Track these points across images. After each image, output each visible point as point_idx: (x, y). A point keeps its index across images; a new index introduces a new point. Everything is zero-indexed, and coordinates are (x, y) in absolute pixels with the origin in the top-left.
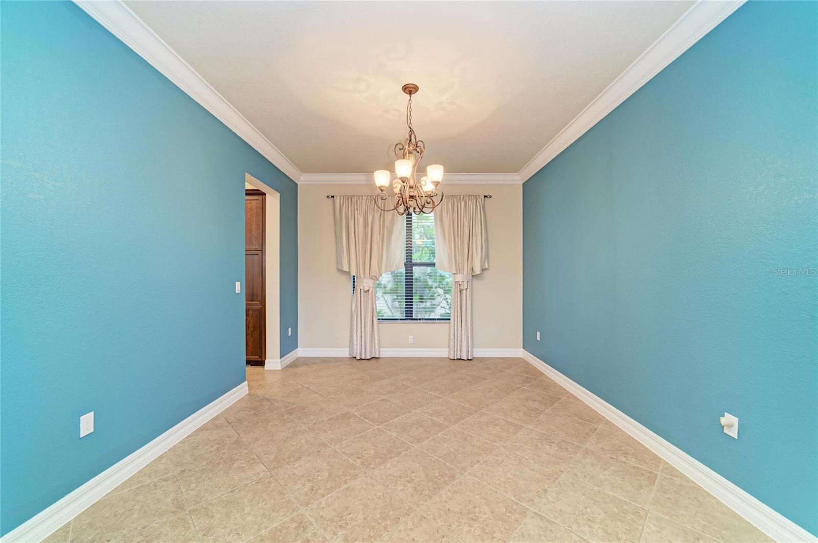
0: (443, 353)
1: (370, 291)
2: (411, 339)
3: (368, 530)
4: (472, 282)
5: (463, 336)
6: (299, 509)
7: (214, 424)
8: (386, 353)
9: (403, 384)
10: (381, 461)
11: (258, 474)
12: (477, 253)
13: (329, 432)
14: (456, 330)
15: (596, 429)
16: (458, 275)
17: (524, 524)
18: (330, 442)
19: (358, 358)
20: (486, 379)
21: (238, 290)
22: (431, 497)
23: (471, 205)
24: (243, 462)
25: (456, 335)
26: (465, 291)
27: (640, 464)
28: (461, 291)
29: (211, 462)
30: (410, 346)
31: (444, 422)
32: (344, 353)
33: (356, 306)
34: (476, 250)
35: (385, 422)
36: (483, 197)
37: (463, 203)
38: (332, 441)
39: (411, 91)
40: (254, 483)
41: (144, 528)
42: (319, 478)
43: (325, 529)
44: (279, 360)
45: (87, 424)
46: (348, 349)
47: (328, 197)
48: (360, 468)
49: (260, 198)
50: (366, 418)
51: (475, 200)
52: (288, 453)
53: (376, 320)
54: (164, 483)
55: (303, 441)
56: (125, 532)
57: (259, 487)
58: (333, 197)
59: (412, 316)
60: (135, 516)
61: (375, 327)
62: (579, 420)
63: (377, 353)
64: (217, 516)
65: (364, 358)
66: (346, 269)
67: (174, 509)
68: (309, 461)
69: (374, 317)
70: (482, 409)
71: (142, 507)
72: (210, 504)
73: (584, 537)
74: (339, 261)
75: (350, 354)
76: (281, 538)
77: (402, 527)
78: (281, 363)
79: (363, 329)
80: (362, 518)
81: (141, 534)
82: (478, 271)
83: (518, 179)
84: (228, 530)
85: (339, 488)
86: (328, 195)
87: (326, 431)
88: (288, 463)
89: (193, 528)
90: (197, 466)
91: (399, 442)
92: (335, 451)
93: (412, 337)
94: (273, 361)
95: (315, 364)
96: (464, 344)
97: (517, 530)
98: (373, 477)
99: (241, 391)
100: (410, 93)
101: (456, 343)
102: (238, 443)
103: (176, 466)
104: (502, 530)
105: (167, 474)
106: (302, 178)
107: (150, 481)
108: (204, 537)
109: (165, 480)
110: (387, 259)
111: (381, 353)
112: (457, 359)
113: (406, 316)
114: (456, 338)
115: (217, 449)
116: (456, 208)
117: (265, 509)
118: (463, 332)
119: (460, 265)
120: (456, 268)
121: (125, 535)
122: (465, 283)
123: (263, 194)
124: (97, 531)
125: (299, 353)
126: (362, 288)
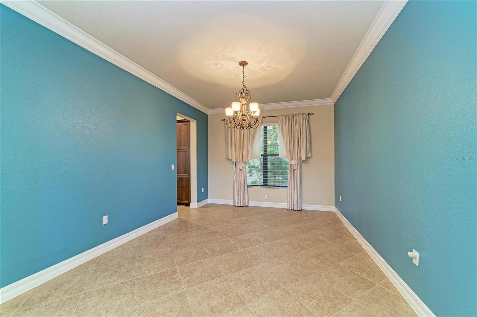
0: (284, 206)
1: (243, 170)
2: (266, 197)
3: (199, 279)
4: (301, 165)
5: (295, 197)
6: (176, 267)
7: (159, 229)
8: (252, 204)
9: (253, 220)
10: (221, 254)
11: (167, 251)
12: (303, 147)
13: (204, 238)
14: (291, 193)
15: (353, 256)
16: (292, 161)
17: (274, 292)
18: (202, 242)
19: (236, 205)
20: (302, 222)
21: (173, 168)
22: (235, 272)
23: (300, 119)
24: (163, 245)
25: (291, 196)
26: (296, 170)
27: (369, 278)
28: (294, 170)
29: (151, 243)
30: (266, 201)
31: (263, 240)
32: (230, 202)
33: (236, 177)
34: (303, 145)
35: (233, 237)
36: (307, 115)
37: (295, 119)
38: (203, 242)
39: (244, 65)
40: (163, 254)
41: (120, 262)
42: (190, 256)
43: (182, 276)
44: (197, 204)
45: (105, 220)
46: (232, 200)
47: (222, 120)
48: (210, 255)
49: (188, 123)
50: (224, 234)
51: (302, 117)
52: (182, 244)
53: (246, 186)
54: (132, 249)
55: (191, 240)
56: (113, 263)
57: (165, 256)
58: (224, 120)
59: (267, 184)
60: (118, 258)
61: (246, 189)
62: (346, 250)
63: (247, 203)
64: (145, 263)
65: (239, 206)
66: (230, 158)
67: (131, 258)
68: (189, 249)
69: (245, 184)
70: (289, 237)
71: (122, 256)
72: (144, 259)
73: (303, 304)
74: (227, 154)
75: (233, 203)
76: (164, 275)
77: (214, 281)
78: (197, 205)
79: (239, 190)
80: (200, 274)
81: (118, 264)
82: (304, 158)
83: (331, 102)
84: (147, 269)
85: (196, 261)
86: (222, 119)
87: (203, 238)
88: (180, 248)
89: (135, 266)
90: (146, 244)
91: (234, 247)
92: (203, 246)
93: (266, 196)
94: (194, 204)
95: (214, 207)
96: (296, 202)
97: (269, 294)
98: (213, 260)
99: (175, 216)
100: (243, 66)
101: (291, 200)
102: (164, 238)
103: (139, 243)
104: (260, 292)
105: (134, 245)
106: (209, 111)
107: (127, 247)
108: (138, 270)
109: (133, 247)
110: (251, 152)
111: (249, 204)
112: (292, 210)
113: (264, 184)
114: (291, 197)
115: (156, 239)
116: (291, 122)
117: (163, 264)
118: (295, 194)
119: (293, 154)
120: (291, 157)
121: (113, 264)
122: (296, 166)
123: (189, 121)
124: (105, 261)
125: (209, 201)
126: (239, 168)
